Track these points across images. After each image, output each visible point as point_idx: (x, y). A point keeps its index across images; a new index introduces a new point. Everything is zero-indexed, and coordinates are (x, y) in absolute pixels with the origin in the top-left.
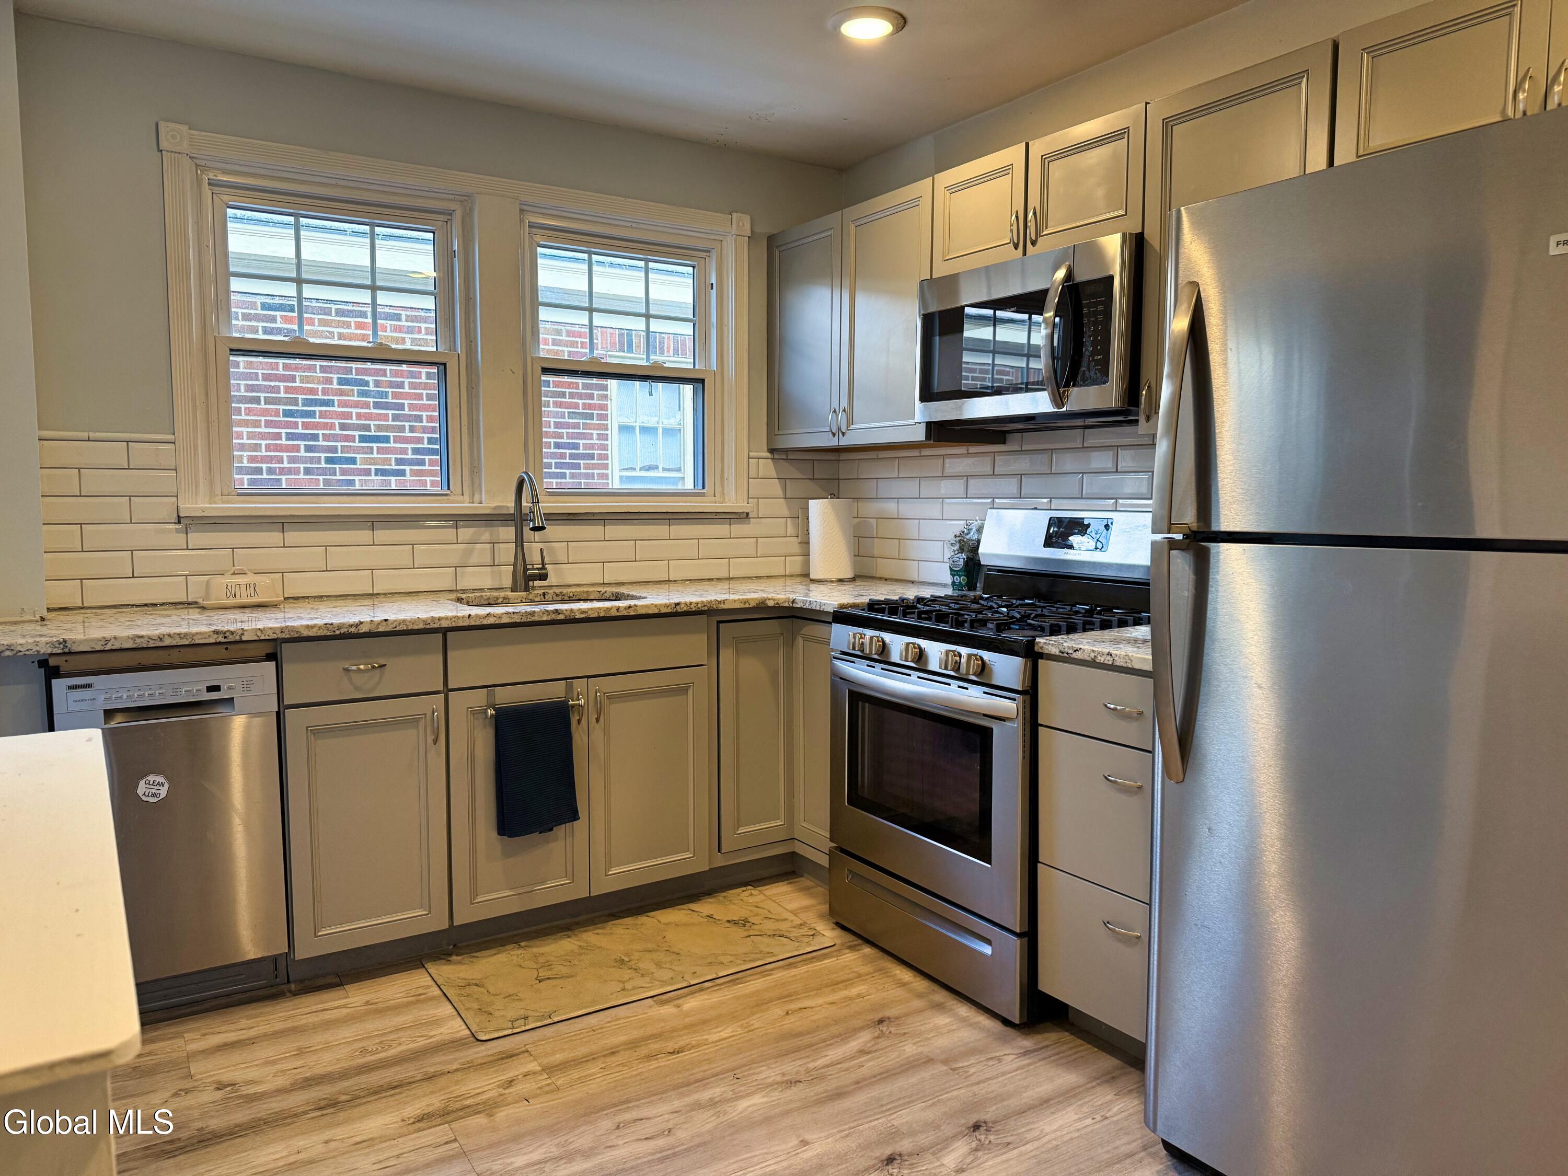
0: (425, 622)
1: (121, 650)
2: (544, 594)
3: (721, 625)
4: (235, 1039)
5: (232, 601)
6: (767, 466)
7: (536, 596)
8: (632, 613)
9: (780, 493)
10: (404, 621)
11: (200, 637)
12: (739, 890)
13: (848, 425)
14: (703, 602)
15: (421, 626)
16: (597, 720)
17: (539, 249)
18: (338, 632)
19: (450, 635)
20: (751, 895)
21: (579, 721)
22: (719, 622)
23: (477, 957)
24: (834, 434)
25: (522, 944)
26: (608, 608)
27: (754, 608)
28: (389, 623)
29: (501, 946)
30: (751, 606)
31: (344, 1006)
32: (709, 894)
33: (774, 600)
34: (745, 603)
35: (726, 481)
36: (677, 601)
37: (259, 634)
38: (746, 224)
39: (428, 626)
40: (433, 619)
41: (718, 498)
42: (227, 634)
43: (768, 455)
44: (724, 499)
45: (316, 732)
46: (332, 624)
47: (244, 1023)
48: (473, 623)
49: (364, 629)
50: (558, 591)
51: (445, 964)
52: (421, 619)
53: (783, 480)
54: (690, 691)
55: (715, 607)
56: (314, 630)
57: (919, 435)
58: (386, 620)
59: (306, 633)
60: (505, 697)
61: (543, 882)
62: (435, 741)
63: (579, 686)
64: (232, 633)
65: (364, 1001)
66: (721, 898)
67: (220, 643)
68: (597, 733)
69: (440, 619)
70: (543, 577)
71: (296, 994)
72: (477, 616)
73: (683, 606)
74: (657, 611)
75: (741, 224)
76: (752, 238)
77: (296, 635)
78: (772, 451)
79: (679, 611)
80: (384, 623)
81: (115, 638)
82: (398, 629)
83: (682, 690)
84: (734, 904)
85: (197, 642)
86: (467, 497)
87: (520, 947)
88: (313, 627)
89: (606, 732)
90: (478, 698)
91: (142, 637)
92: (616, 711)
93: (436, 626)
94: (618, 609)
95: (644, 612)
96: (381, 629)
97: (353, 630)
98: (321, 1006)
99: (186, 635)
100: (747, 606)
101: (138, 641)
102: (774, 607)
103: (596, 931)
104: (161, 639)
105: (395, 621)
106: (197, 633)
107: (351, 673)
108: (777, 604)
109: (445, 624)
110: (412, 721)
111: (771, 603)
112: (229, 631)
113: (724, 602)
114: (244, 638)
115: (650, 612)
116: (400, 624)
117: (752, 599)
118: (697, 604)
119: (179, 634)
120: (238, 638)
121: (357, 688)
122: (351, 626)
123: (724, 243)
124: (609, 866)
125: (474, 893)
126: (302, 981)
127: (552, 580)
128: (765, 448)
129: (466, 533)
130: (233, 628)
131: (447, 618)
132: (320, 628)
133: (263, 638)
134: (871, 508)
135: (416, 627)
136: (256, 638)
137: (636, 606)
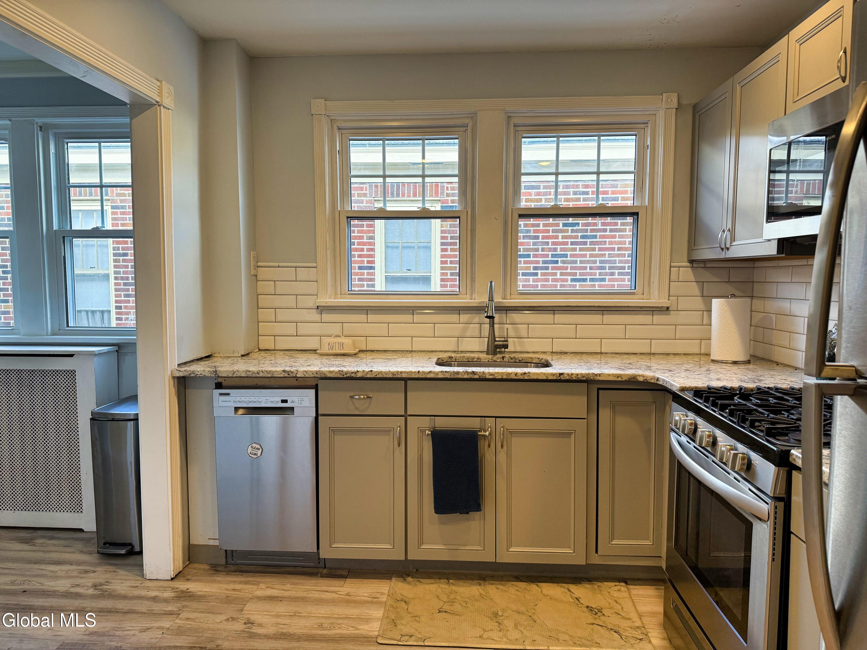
0: (393, 373)
1: (240, 377)
2: (503, 358)
3: (600, 391)
4: (276, 595)
5: (331, 352)
6: (687, 273)
7: (498, 358)
8: (526, 378)
9: (697, 292)
10: (381, 372)
11: (276, 373)
12: (613, 584)
13: (731, 243)
14: (582, 374)
15: (391, 376)
16: (502, 446)
17: (523, 139)
18: (345, 376)
19: (409, 382)
20: (619, 590)
21: (489, 446)
22: (599, 389)
23: (421, 582)
24: (722, 249)
25: (451, 581)
26: (509, 373)
27: (626, 381)
28: (373, 372)
29: (439, 579)
30: (623, 380)
31: (336, 592)
32: (590, 581)
33: (643, 377)
34: (618, 377)
35: (652, 284)
36: (561, 371)
37: (305, 374)
38: (673, 100)
39: (394, 376)
40: (398, 372)
41: (645, 296)
42: (290, 373)
43: (688, 264)
44: (650, 297)
45: (334, 431)
46: (342, 371)
47: (289, 586)
48: (421, 376)
49: (359, 375)
50: (512, 355)
51: (401, 582)
52: (391, 372)
53: (701, 283)
54: (573, 436)
55: (592, 378)
56: (333, 374)
57: (772, 250)
58: (371, 371)
59: (329, 375)
60: (442, 424)
61: (466, 545)
62: (399, 445)
63: (490, 422)
64: (292, 372)
65: (347, 592)
66: (596, 587)
67: (286, 377)
68: (502, 456)
69: (401, 372)
70: (506, 346)
71: (323, 576)
72: (423, 372)
73: (566, 375)
74: (545, 378)
75: (669, 100)
76: (679, 108)
77: (324, 376)
78: (691, 261)
79: (563, 379)
80: (370, 373)
81: (238, 371)
82: (378, 376)
83: (567, 435)
84: (601, 594)
85: (275, 376)
86: (468, 296)
87: (448, 583)
88: (332, 372)
89: (509, 455)
90: (425, 423)
91: (250, 371)
92: (516, 441)
93: (399, 376)
94: (516, 374)
95: (535, 378)
96: (368, 376)
97: (353, 375)
98: (325, 588)
99: (270, 371)
100: (620, 379)
101: (248, 373)
102: (643, 382)
103: (497, 586)
104: (258, 373)
105: (377, 372)
106: (275, 371)
107: (355, 401)
108: (646, 380)
109: (404, 376)
110: (386, 431)
111: (641, 379)
112: (290, 371)
113: (600, 375)
114: (298, 376)
115: (540, 378)
116: (379, 374)
117: (625, 375)
118: (577, 375)
119: (267, 371)
120: (294, 375)
121: (357, 408)
122: (352, 373)
123: (657, 116)
124: (510, 545)
125: (421, 542)
126: (331, 569)
127: (511, 348)
128: (686, 260)
129: (464, 317)
130: (293, 369)
131: (405, 372)
132: (336, 373)
133: (307, 376)
134: (772, 306)
135: (388, 376)
136: (303, 376)
137: (529, 373)
